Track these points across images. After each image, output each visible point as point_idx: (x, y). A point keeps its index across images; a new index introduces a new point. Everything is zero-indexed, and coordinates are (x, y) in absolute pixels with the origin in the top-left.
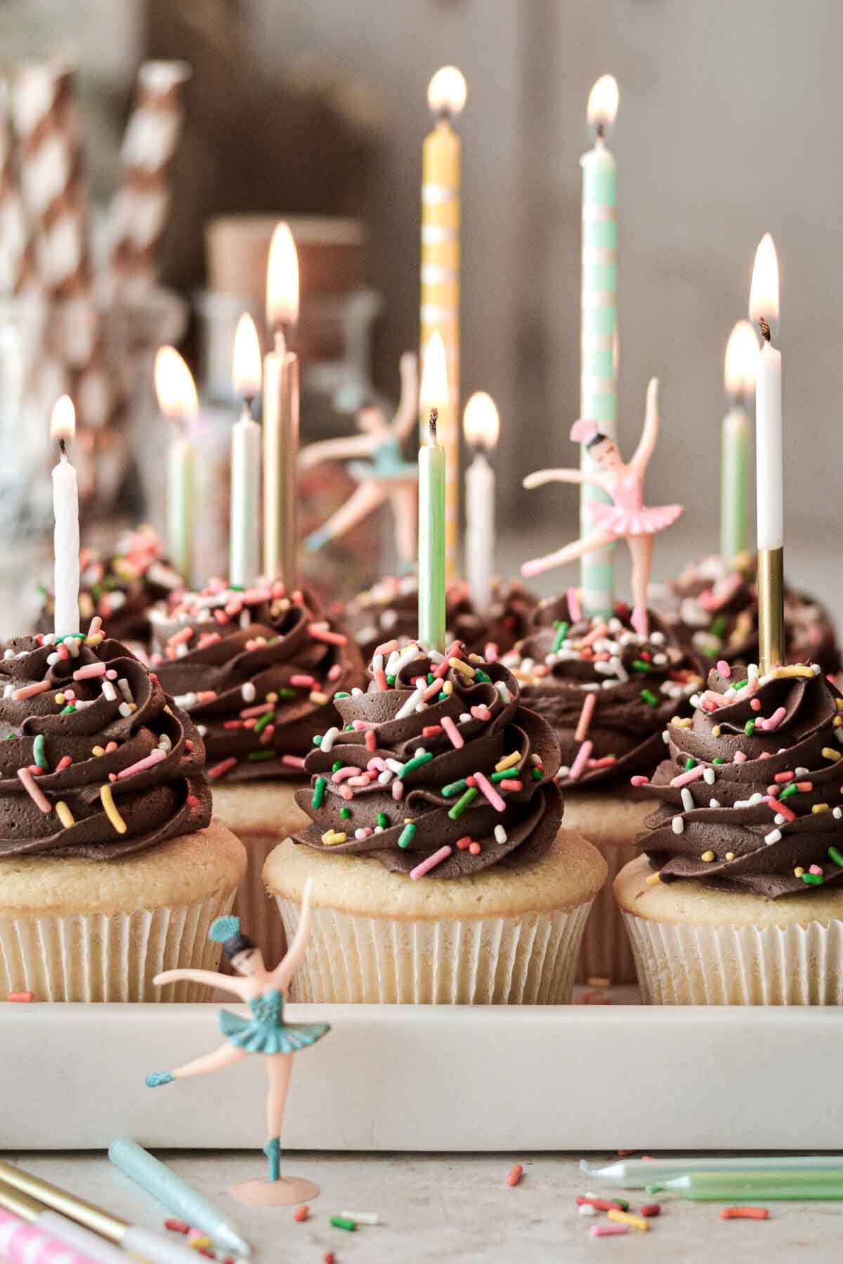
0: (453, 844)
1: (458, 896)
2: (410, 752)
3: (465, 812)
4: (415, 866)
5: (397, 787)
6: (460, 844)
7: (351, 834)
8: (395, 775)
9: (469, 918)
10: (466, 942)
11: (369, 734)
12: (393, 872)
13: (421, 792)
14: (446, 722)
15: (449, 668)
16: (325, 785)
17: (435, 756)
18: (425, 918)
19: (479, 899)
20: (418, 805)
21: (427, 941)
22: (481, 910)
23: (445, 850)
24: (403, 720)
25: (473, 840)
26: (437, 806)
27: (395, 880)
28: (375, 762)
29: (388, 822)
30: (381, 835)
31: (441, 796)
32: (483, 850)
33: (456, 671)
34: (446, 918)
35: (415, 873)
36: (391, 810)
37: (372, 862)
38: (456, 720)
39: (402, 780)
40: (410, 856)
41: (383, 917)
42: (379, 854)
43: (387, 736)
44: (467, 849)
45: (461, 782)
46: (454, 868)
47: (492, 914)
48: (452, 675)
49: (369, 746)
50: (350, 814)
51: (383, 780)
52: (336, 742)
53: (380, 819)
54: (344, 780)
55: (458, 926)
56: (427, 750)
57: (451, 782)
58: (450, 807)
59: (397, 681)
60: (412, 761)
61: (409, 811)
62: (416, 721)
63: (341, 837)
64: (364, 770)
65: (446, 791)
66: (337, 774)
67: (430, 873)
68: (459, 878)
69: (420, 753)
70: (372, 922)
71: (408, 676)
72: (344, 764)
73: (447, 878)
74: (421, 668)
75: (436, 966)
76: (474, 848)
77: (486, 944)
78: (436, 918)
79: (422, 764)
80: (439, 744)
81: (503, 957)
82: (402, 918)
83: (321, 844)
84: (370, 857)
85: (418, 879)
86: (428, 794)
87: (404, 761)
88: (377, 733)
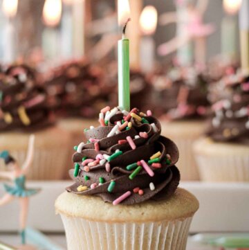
0: (132, 191)
1: (133, 212)
2: (113, 151)
3: (136, 176)
4: (115, 199)
5: (107, 166)
6: (135, 190)
7: (89, 187)
8: (107, 161)
9: (138, 222)
10: (138, 233)
11: (96, 144)
12: (106, 202)
13: (117, 168)
14: (128, 138)
15: (131, 117)
16: (79, 167)
17: (123, 152)
18: (120, 222)
19: (143, 214)
20: (116, 173)
21: (121, 232)
22: (143, 218)
23: (128, 193)
24: (110, 138)
25: (140, 189)
26: (125, 174)
27: (107, 205)
28: (99, 156)
29: (104, 180)
30: (101, 186)
31: (126, 169)
32: (144, 193)
33: (134, 119)
34: (129, 222)
35: (114, 202)
36: (105, 176)
37: (98, 198)
38: (133, 138)
39: (109, 163)
40: (113, 195)
41: (101, 221)
42: (100, 195)
43: (104, 145)
44: (138, 193)
45: (135, 164)
46: (132, 200)
47: (148, 221)
48: (132, 120)
49: (96, 149)
50: (88, 178)
51: (101, 163)
52: (83, 148)
53: (100, 180)
54: (86, 164)
55: (134, 226)
56: (120, 150)
57: (131, 164)
58: (130, 174)
59: (109, 123)
60: (114, 155)
61: (113, 177)
62: (116, 138)
63: (85, 188)
64: (95, 160)
65: (128, 167)
66: (84, 162)
67: (122, 202)
68: (134, 205)
69: (117, 151)
70: (97, 223)
71: (113, 121)
72: (87, 158)
73: (129, 205)
74: (119, 117)
75: (125, 243)
76: (141, 192)
77: (146, 234)
78: (124, 222)
79: (118, 156)
80: (125, 147)
81: (154, 239)
82: (110, 222)
83: (77, 191)
84: (97, 196)
85: (116, 205)
86: (121, 169)
87: (110, 155)
88: (99, 143)
